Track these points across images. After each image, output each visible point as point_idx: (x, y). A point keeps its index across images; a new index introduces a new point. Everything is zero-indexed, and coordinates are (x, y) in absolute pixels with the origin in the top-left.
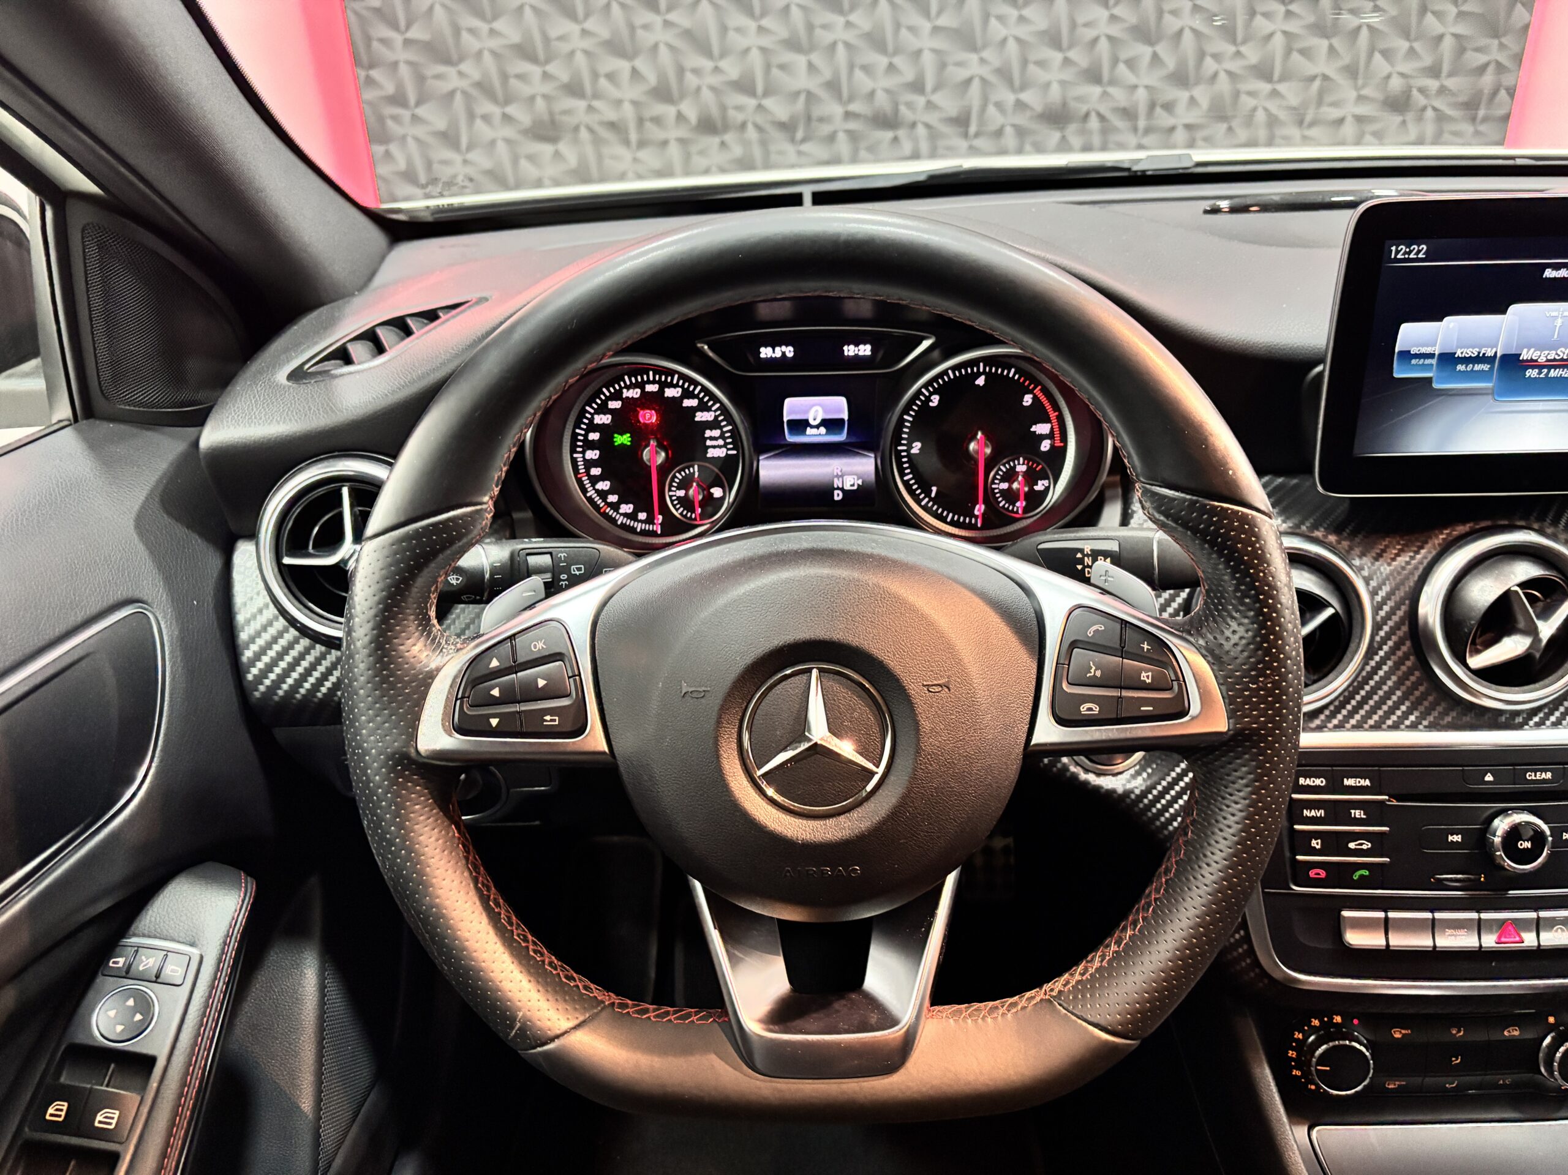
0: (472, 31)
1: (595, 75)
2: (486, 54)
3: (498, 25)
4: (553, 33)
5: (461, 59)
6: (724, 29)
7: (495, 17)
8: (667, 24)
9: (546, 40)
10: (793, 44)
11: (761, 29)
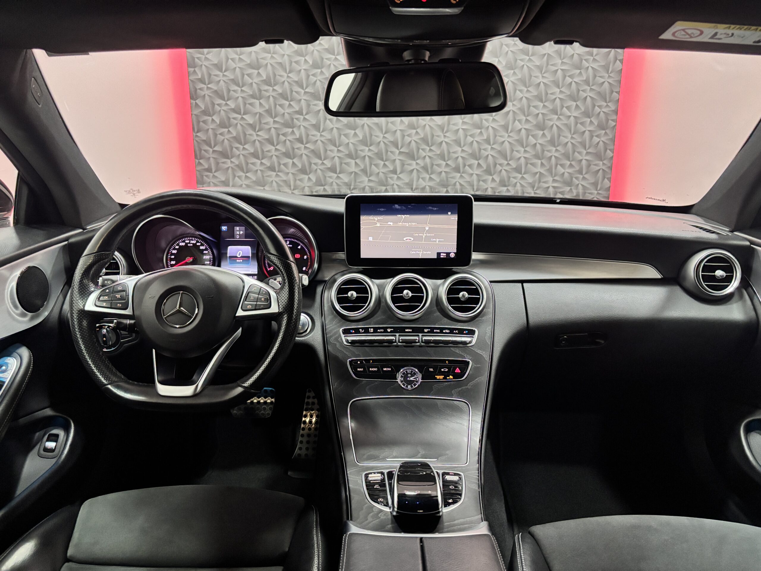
0: (237, 148)
1: (280, 164)
2: (241, 156)
3: (246, 146)
4: (265, 150)
5: (232, 157)
6: (326, 151)
7: (245, 144)
8: (306, 148)
9: (263, 151)
10: (350, 156)
11: (339, 151)
